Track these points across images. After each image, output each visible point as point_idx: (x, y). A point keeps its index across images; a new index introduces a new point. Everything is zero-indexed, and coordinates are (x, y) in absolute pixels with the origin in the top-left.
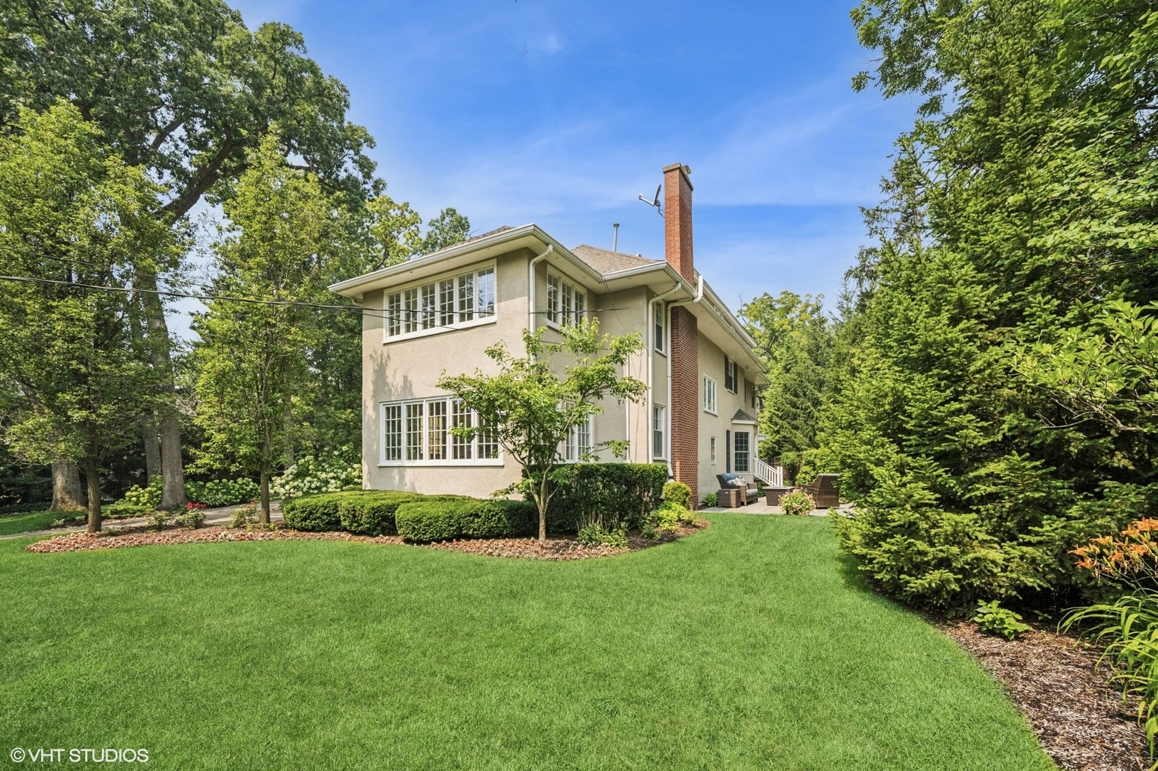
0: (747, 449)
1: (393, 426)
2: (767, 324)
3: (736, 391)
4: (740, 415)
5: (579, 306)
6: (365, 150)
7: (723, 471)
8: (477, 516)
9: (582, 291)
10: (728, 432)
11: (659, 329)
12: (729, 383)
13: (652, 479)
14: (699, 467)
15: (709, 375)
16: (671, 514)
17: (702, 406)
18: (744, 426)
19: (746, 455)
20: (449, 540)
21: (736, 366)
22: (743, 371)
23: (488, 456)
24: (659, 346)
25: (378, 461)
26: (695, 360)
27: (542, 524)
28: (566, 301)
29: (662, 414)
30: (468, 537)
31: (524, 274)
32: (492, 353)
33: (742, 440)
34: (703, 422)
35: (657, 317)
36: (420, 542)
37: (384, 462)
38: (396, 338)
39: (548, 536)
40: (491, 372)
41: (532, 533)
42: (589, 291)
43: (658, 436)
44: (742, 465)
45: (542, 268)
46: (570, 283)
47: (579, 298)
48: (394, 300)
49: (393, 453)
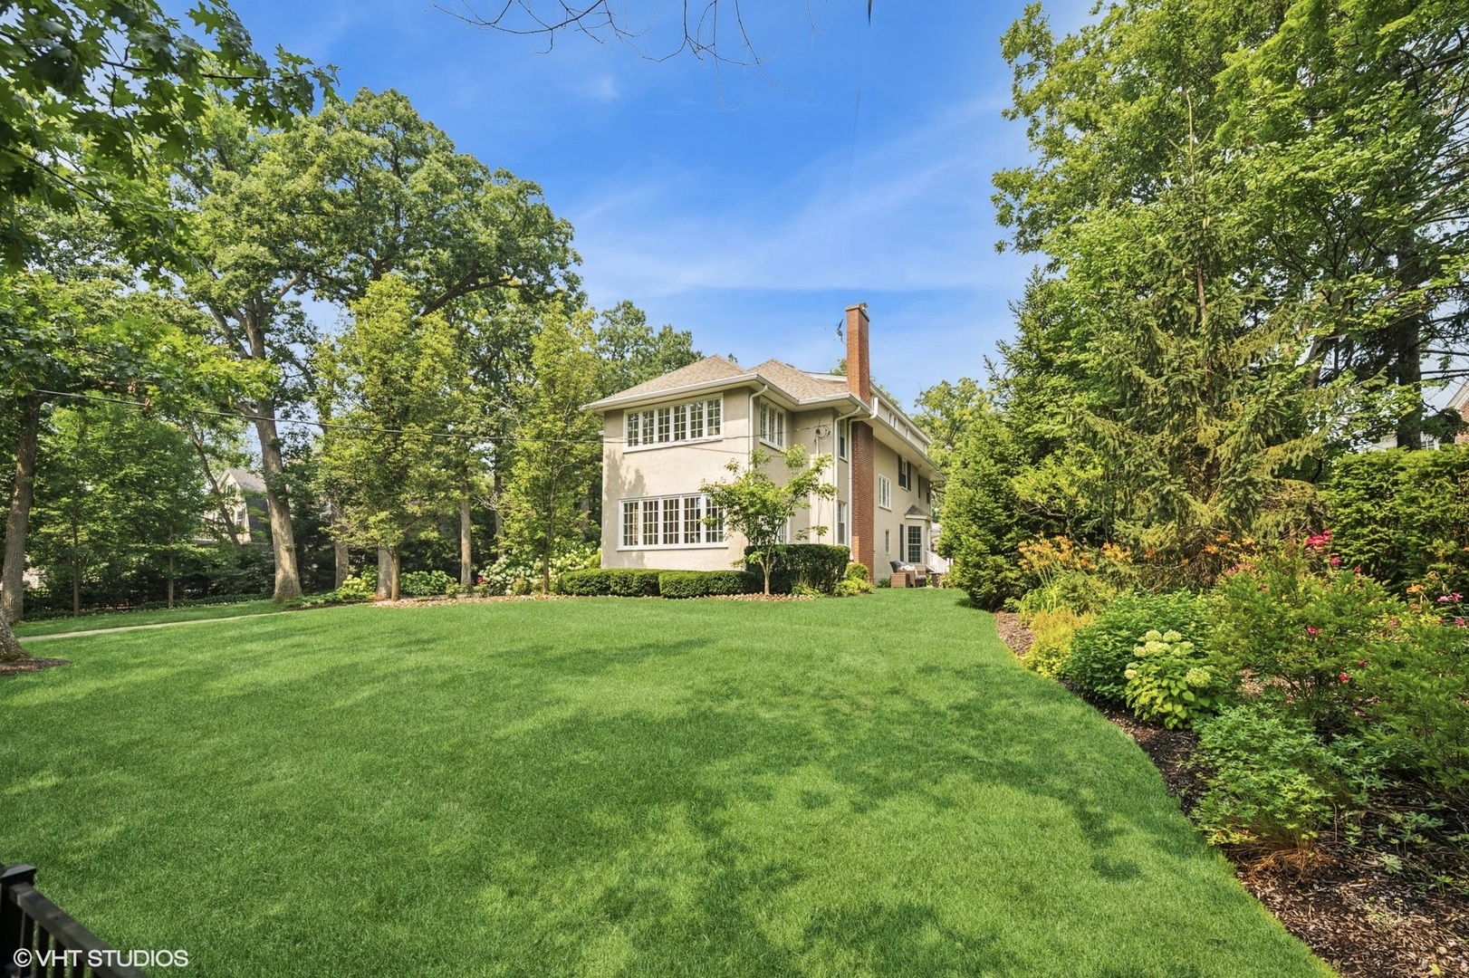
0: (919, 541)
1: (629, 518)
2: (948, 413)
3: (909, 488)
4: (913, 510)
5: (780, 425)
6: (573, 268)
7: (897, 559)
8: (720, 579)
9: (782, 411)
10: (902, 526)
11: (842, 440)
12: (902, 481)
13: (839, 558)
14: (875, 555)
15: (884, 475)
16: (853, 583)
17: (878, 503)
18: (918, 521)
19: (919, 548)
20: (701, 596)
21: (909, 464)
22: (916, 468)
23: (715, 540)
24: (842, 454)
25: (617, 545)
26: (871, 464)
27: (767, 583)
28: (772, 421)
29: (845, 509)
30: (714, 594)
31: (747, 404)
32: (730, 468)
33: (915, 534)
34: (878, 514)
35: (841, 431)
36: (680, 597)
37: (622, 547)
38: (634, 448)
39: (772, 591)
40: (730, 479)
41: (760, 589)
42: (787, 410)
43: (841, 526)
44: (915, 556)
45: (756, 401)
46: (774, 406)
47: (780, 416)
48: (633, 418)
49: (629, 540)
